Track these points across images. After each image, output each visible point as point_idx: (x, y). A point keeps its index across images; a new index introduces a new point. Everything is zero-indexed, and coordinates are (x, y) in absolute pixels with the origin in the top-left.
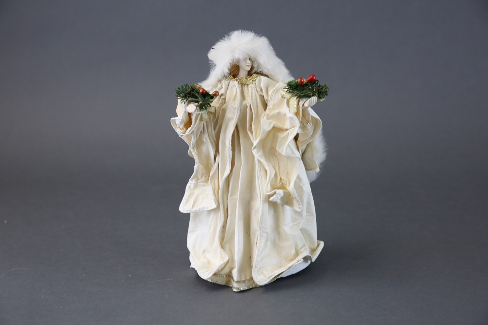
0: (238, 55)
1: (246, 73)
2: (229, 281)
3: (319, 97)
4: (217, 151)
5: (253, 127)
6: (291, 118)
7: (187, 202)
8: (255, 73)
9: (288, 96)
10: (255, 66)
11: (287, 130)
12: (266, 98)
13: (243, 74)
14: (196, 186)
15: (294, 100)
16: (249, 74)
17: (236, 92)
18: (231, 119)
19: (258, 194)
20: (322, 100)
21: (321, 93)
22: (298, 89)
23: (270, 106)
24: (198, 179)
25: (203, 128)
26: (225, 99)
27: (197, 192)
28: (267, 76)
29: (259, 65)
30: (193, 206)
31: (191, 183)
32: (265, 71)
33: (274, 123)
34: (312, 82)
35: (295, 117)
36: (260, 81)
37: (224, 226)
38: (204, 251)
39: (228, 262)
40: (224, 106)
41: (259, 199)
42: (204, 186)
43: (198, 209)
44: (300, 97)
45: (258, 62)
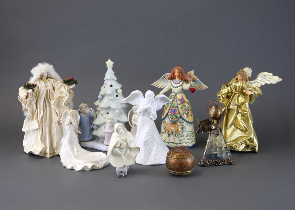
0: (43, 71)
1: (45, 78)
2: (45, 155)
3: (75, 85)
4: (37, 107)
5: (51, 97)
6: (66, 92)
7: (25, 127)
8: (49, 78)
9: (64, 85)
10: (49, 75)
11: (63, 97)
12: (54, 86)
13: (44, 78)
14: (28, 121)
15: (66, 86)
16: (47, 78)
17: (43, 85)
18: (42, 95)
19: (54, 121)
20: (76, 85)
21: (76, 83)
22: (68, 82)
23: (56, 89)
24: (29, 119)
25: (32, 99)
26: (38, 88)
27: (28, 123)
28: (52, 78)
29: (50, 75)
30: (28, 129)
31: (25, 121)
32: (53, 77)
33: (59, 95)
34: (72, 79)
35: (67, 92)
36: (51, 81)
37: (42, 135)
38: (32, 146)
39: (44, 148)
40: (39, 90)
41: (55, 123)
42: (31, 121)
43: (30, 129)
44: (68, 85)
45: (50, 74)
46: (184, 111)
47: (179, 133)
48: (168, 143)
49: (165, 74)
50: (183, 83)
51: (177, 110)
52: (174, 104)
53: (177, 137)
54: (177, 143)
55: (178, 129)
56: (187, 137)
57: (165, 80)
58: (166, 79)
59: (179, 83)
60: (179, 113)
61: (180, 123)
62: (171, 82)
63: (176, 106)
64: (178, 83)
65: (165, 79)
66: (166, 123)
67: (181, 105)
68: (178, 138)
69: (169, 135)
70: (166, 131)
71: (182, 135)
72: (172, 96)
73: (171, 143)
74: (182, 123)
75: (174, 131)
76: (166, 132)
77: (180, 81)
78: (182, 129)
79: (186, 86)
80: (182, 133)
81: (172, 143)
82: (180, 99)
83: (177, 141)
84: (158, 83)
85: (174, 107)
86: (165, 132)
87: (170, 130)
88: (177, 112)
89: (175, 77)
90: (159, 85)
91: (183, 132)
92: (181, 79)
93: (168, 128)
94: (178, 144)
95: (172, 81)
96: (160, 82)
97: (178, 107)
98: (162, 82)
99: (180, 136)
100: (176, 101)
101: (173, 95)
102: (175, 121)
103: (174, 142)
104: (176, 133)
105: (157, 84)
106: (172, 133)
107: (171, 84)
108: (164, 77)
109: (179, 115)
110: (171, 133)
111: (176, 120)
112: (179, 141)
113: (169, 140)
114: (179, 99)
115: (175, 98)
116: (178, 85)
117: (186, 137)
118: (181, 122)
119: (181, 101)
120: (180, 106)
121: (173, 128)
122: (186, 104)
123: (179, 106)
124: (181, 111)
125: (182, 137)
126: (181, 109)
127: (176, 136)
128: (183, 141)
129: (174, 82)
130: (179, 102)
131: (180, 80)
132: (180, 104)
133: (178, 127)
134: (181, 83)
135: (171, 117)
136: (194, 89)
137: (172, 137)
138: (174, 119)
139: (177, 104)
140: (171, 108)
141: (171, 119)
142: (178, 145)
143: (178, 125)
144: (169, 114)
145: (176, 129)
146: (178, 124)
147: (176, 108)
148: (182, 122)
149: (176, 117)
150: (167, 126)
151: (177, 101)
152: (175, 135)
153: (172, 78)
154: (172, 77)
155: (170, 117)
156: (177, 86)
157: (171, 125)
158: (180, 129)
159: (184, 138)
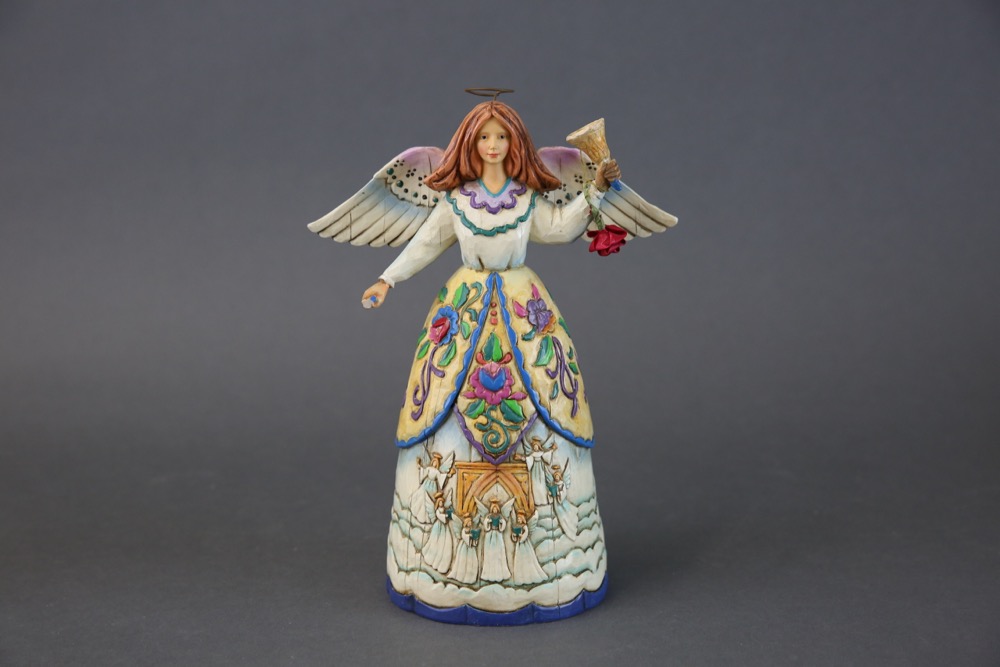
46: (558, 378)
47: (536, 516)
48: (470, 586)
49: (400, 157)
50: (532, 205)
51: (515, 373)
52: (492, 338)
53: (529, 545)
54: (529, 582)
55: (528, 494)
56: (578, 534)
57: (399, 191)
58: (401, 184)
59: (511, 207)
60: (529, 390)
61: (538, 455)
62: (453, 202)
63: (506, 349)
64: (503, 206)
65: (393, 186)
66: (447, 464)
67: (537, 340)
68: (536, 546)
69: (476, 536)
70: (448, 512)
71: (553, 529)
72: (473, 293)
73: (490, 583)
74: (547, 456)
75: (508, 507)
76: (449, 518)
77: (511, 193)
78: (553, 490)
79: (557, 220)
80: (556, 514)
81: (501, 583)
82: (524, 303)
83: (528, 568)
84: (355, 214)
85: (496, 354)
86: (443, 517)
87: (480, 505)
88: (518, 385)
89: (478, 169)
90: (356, 229)
91: (558, 508)
92: (516, 179)
93: (464, 496)
94: (534, 585)
95: (456, 194)
96: (366, 205)
97: (517, 355)
98: (379, 210)
99: (540, 533)
100: (499, 316)
101: (476, 286)
102: (509, 441)
103: (508, 575)
104: (522, 518)
105: (346, 221)
106: (495, 524)
107: (458, 212)
108: (391, 172)
109: (529, 407)
110: (487, 521)
111: (515, 436)
112: (542, 565)
113: (480, 570)
114: (517, 305)
115: (497, 299)
116: (506, 217)
117: (574, 537)
118: (542, 449)
119: (532, 317)
120: (530, 350)
121: (498, 491)
122: (561, 335)
123: (523, 345)
124: (539, 377)
125: (554, 538)
126: (536, 364)
127: (524, 536)
128: (562, 564)
129: (478, 200)
130: (522, 326)
131: (513, 186)
132: (526, 338)
133: (530, 480)
134: (524, 202)
135: (482, 419)
136: (618, 232)
137: (496, 545)
138: (500, 430)
139: (512, 334)
140: (475, 364)
141: (478, 435)
142: (535, 592)
143: (530, 465)
144: (463, 403)
145: (520, 495)
146: (530, 461)
147: (511, 365)
148: (547, 445)
149: (514, 419)
150: (452, 483)
151: (507, 320)
152: (517, 532)
153: (462, 176)
154: (458, 172)
155: (470, 422)
156: (501, 223)
157: (485, 473)
158: (540, 491)
159: (563, 543)
